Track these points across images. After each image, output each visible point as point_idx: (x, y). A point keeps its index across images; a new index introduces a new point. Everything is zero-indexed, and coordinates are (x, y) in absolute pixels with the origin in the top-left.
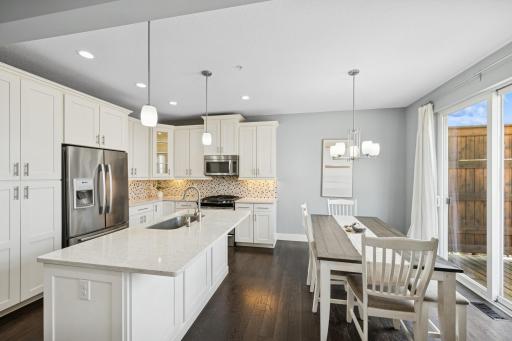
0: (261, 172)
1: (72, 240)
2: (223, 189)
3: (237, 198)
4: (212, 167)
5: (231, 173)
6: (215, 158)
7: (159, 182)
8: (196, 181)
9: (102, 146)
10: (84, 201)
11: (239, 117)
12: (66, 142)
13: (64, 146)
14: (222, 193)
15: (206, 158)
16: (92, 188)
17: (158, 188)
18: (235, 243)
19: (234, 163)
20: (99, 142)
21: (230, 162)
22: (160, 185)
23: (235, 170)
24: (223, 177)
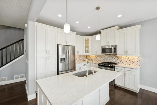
0: (129, 52)
1: (60, 73)
2: (110, 59)
3: (116, 64)
4: (107, 50)
5: (113, 53)
6: (107, 46)
7: (86, 56)
8: (99, 56)
9: (68, 45)
10: (63, 61)
11: (117, 27)
12: (58, 44)
13: (58, 45)
14: (109, 61)
15: (102, 47)
16: (65, 57)
17: (86, 58)
18: (115, 85)
19: (115, 48)
20: (67, 43)
21: (112, 48)
22: (87, 57)
23: (115, 51)
24: (110, 55)
